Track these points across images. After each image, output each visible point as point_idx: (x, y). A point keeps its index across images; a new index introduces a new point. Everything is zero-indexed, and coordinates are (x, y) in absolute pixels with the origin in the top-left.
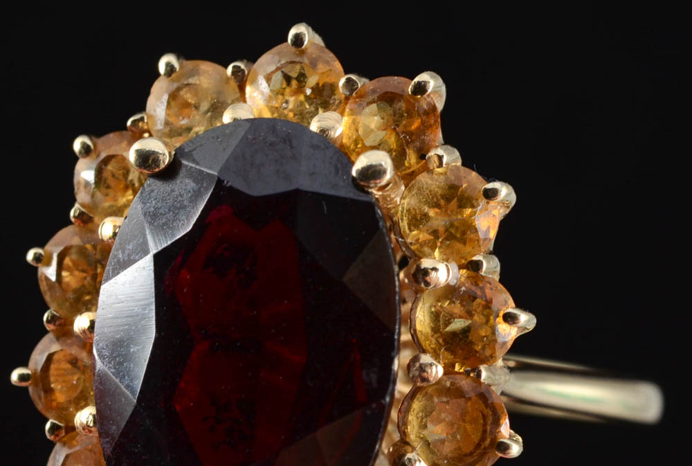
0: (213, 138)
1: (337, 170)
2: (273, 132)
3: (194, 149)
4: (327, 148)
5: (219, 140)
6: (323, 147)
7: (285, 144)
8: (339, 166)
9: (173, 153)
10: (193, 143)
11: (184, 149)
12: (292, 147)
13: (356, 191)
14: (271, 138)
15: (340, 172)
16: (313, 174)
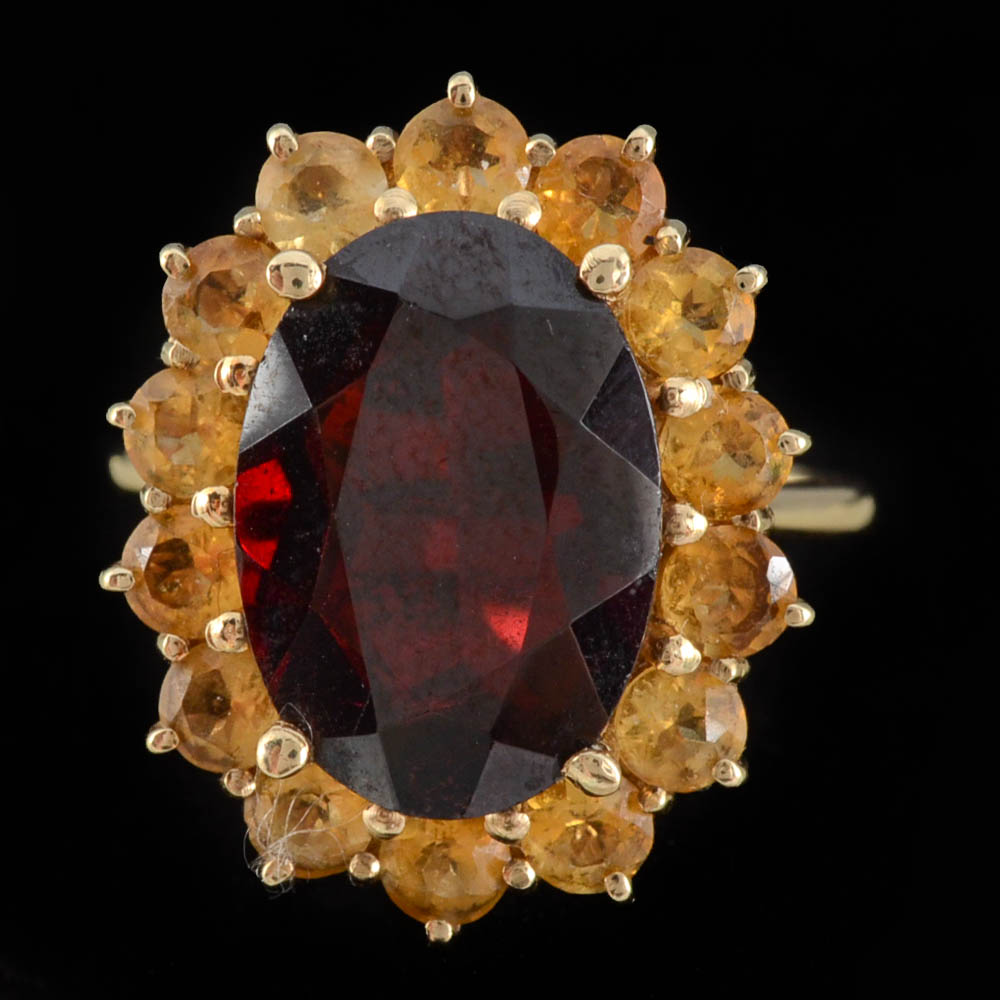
0: (378, 243)
1: (557, 274)
2: (463, 231)
3: (355, 261)
4: (539, 245)
5: (388, 245)
6: (533, 245)
7: (483, 244)
8: (559, 268)
9: (325, 267)
10: (349, 251)
11: (338, 261)
12: (492, 248)
13: (587, 301)
14: (461, 239)
15: (562, 277)
16: (528, 283)
